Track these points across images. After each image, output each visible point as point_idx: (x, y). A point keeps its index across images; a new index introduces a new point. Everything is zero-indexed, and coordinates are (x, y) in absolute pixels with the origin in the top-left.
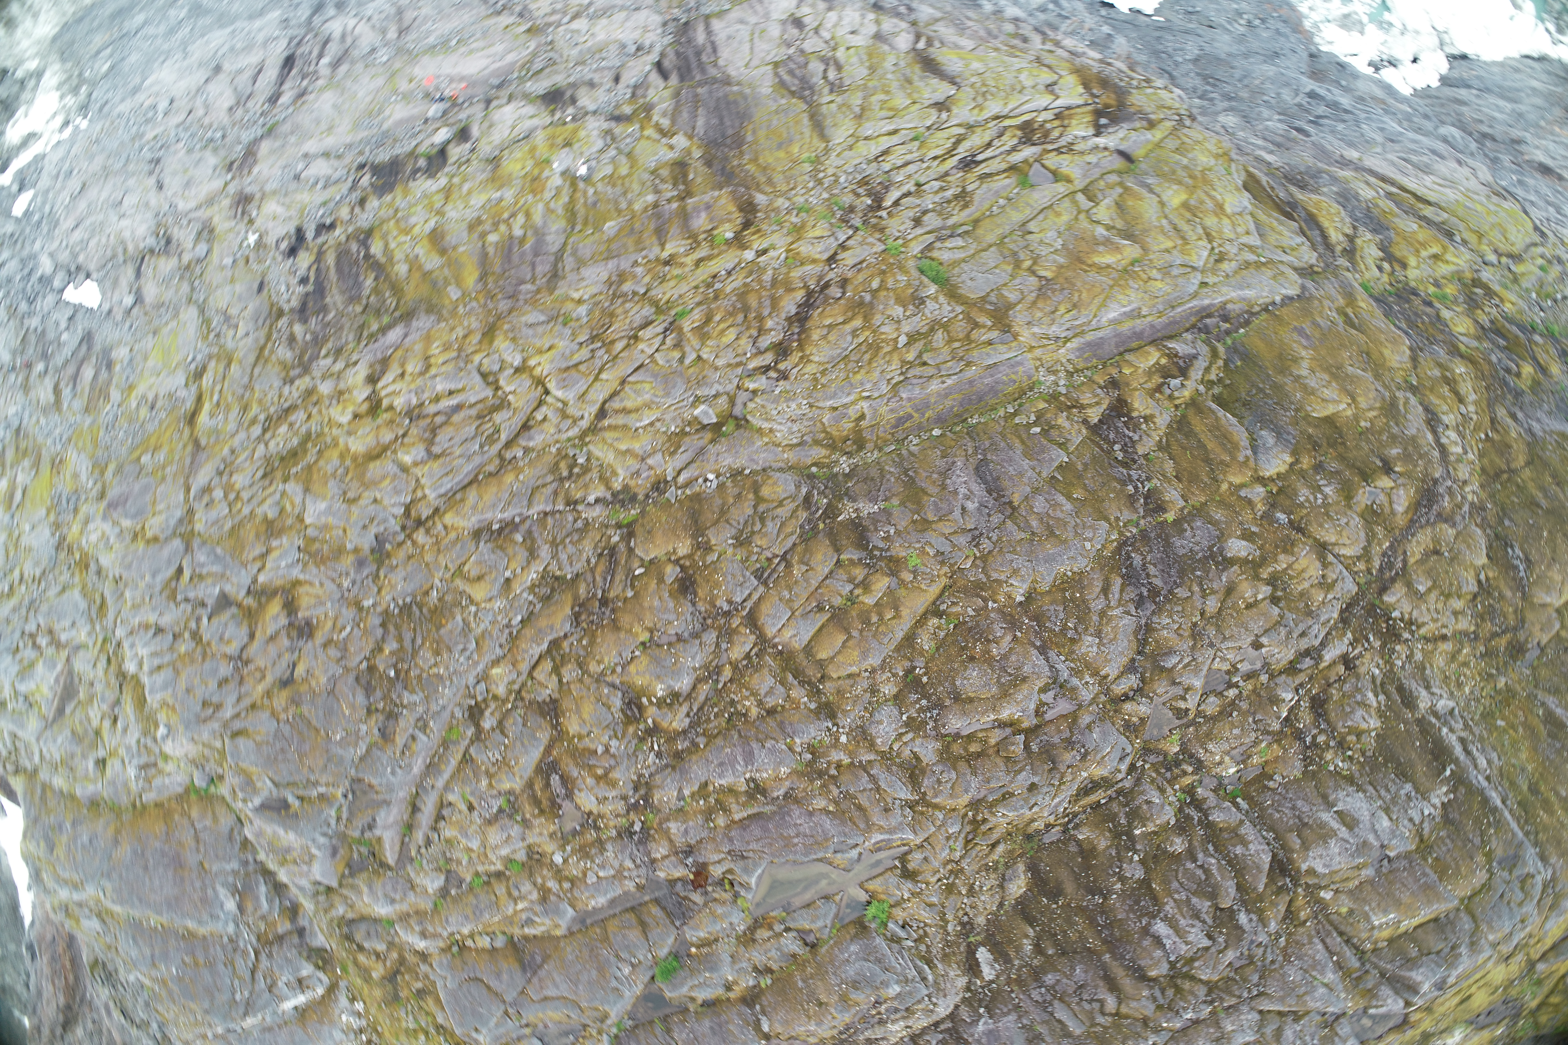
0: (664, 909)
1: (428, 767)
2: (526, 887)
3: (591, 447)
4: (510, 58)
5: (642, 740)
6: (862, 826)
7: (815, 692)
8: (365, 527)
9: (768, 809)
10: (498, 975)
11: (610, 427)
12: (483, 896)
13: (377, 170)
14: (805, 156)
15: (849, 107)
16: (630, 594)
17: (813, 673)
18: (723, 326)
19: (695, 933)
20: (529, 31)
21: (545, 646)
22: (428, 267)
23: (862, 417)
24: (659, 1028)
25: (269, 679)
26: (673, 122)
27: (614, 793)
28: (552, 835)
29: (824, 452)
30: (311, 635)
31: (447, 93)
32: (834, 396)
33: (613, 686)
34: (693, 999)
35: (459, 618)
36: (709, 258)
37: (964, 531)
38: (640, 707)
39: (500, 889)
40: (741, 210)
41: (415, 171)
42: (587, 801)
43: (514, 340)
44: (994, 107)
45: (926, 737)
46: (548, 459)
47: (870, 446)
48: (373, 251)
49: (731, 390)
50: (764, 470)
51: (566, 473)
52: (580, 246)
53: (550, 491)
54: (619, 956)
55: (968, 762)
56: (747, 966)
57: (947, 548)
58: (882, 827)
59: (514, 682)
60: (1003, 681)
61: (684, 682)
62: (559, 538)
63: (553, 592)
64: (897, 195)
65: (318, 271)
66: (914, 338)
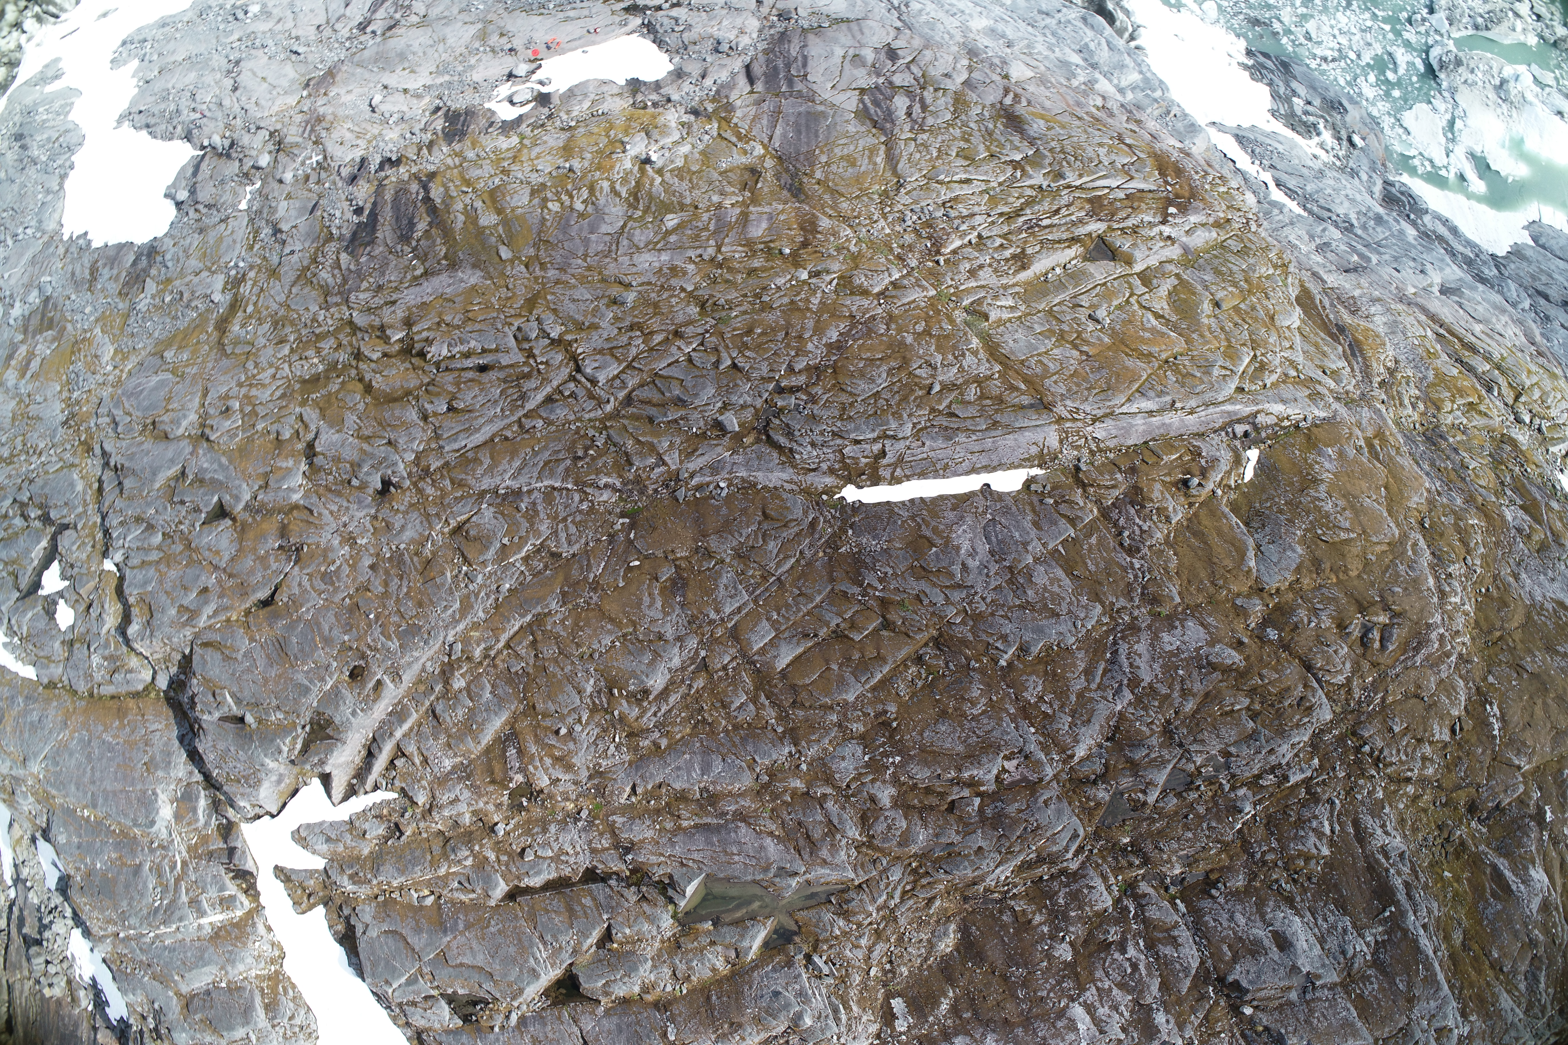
0: (594, 899)
1: (390, 715)
2: (463, 852)
3: (611, 432)
5: (605, 730)
6: (806, 857)
7: (784, 718)
8: (374, 467)
9: (715, 822)
10: (419, 933)
11: (633, 417)
13: (451, 116)
14: (875, 187)
16: (621, 584)
17: (786, 697)
19: (621, 929)
21: (527, 620)
22: (484, 222)
23: (882, 455)
25: (252, 597)
26: (751, 128)
27: (568, 777)
29: (838, 482)
32: (859, 429)
34: (606, 994)
35: (448, 574)
36: (763, 269)
37: (961, 587)
39: (437, 849)
40: (802, 228)
42: (540, 778)
45: (884, 781)
46: (567, 436)
48: (432, 195)
49: (759, 403)
50: (775, 488)
51: (580, 453)
52: (637, 232)
53: (562, 467)
54: (541, 937)
55: (920, 813)
56: (666, 971)
57: (940, 600)
58: (824, 861)
59: (490, 648)
60: (970, 741)
61: (657, 682)
62: (562, 515)
63: (546, 567)
64: (958, 243)
65: (375, 204)
66: (947, 388)
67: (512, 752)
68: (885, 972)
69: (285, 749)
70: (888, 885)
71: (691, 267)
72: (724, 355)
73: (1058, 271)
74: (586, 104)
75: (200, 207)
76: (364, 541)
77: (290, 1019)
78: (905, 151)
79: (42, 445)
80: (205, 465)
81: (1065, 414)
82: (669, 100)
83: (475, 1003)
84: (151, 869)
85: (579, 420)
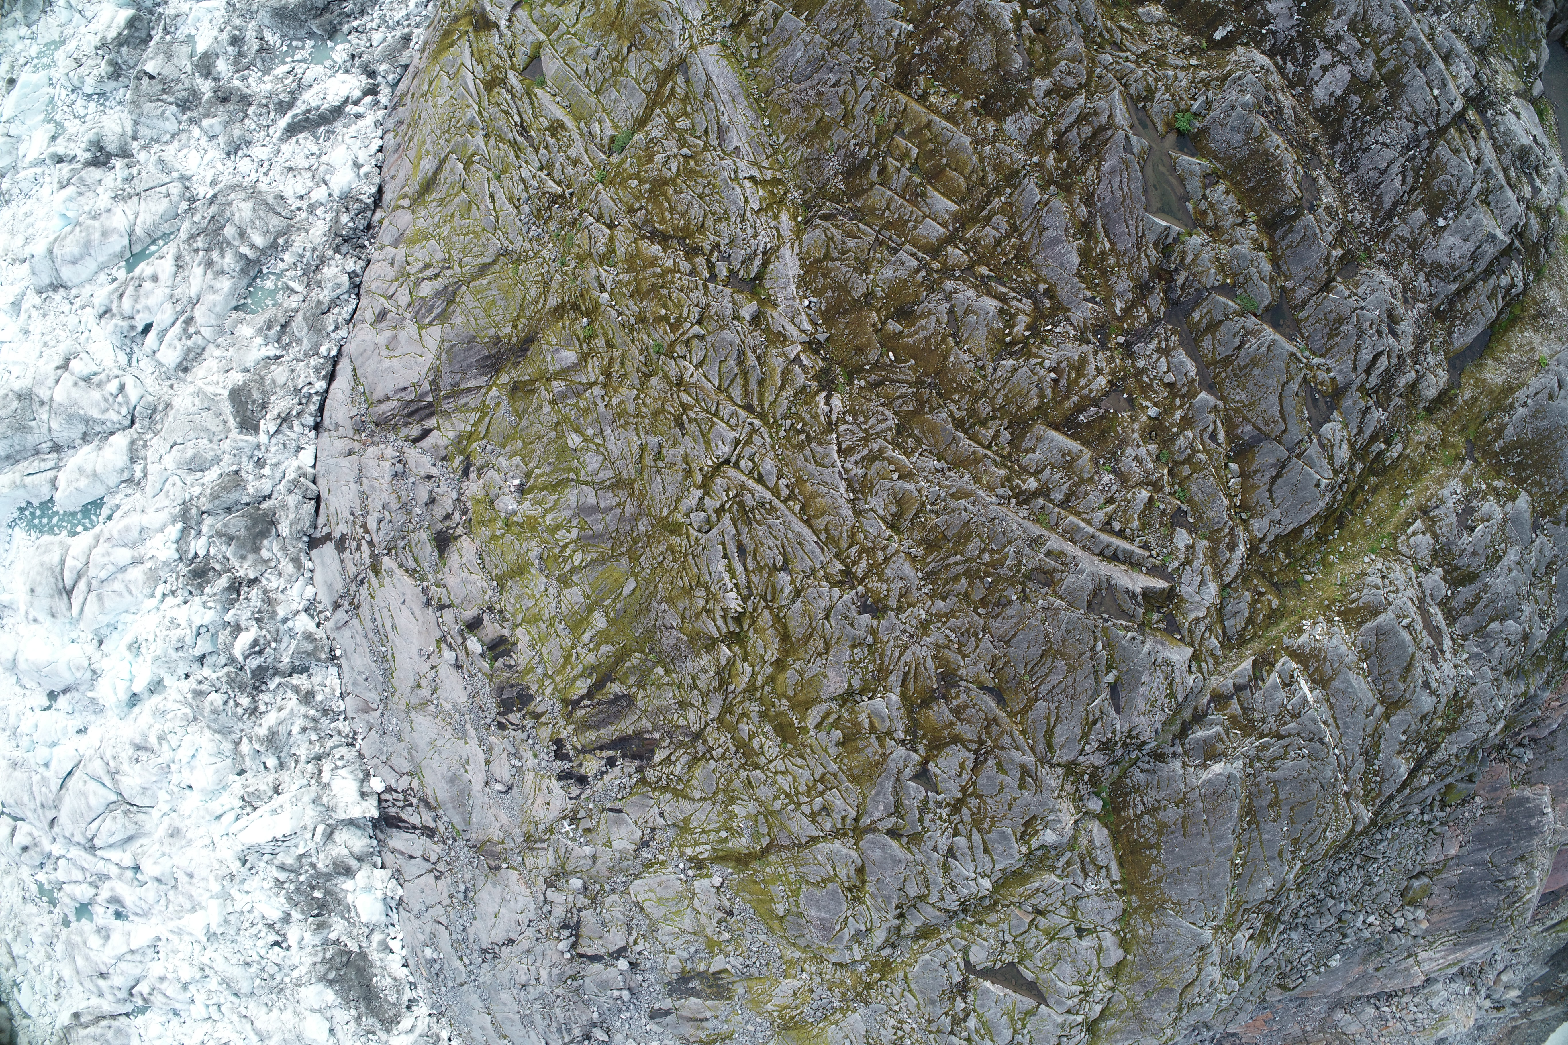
0: (1193, 309)
1: (1074, 543)
2: (1182, 442)
3: (778, 415)
5: (1043, 341)
6: (1110, 132)
7: (998, 191)
8: (852, 625)
9: (1099, 220)
10: (1264, 467)
11: (761, 399)
12: (1194, 488)
13: (505, 710)
14: (511, 273)
15: (465, 247)
16: (913, 362)
17: (980, 193)
18: (670, 306)
19: (1214, 280)
20: (377, 573)
21: (961, 435)
22: (603, 622)
23: (753, 178)
24: (1302, 313)
25: (996, 714)
26: (473, 409)
27: (1092, 361)
28: (1133, 419)
29: (784, 211)
30: (955, 673)
32: (735, 201)
33: (995, 369)
34: (1272, 280)
35: (936, 521)
36: (605, 336)
37: (853, 82)
38: (1014, 343)
39: (1186, 470)
40: (561, 318)
41: (508, 667)
42: (1100, 385)
43: (677, 501)
44: (471, 114)
45: (1031, 89)
46: (789, 453)
47: (778, 175)
48: (584, 691)
49: (728, 291)
50: (800, 259)
51: (803, 436)
52: (589, 468)
53: (818, 449)
54: (1240, 347)
55: (1051, 53)
56: (1239, 230)
57: (868, 93)
58: (1110, 116)
59: (994, 461)
60: (981, 30)
61: (990, 304)
62: (862, 434)
63: (910, 435)
64: (551, 183)
65: (601, 748)
66: (682, 143)
67: (1082, 418)
68: (1192, 54)
69: (1130, 634)
70: (1117, 63)
71: (614, 401)
72: (690, 333)
73: (558, 99)
74: (474, 577)
75: (632, 939)
76: (922, 612)
77: (1378, 588)
78: (471, 263)
79: (892, 1022)
80: (881, 808)
81: (687, 44)
82: (458, 500)
83: (1315, 400)
84: (1275, 770)
85: (773, 447)
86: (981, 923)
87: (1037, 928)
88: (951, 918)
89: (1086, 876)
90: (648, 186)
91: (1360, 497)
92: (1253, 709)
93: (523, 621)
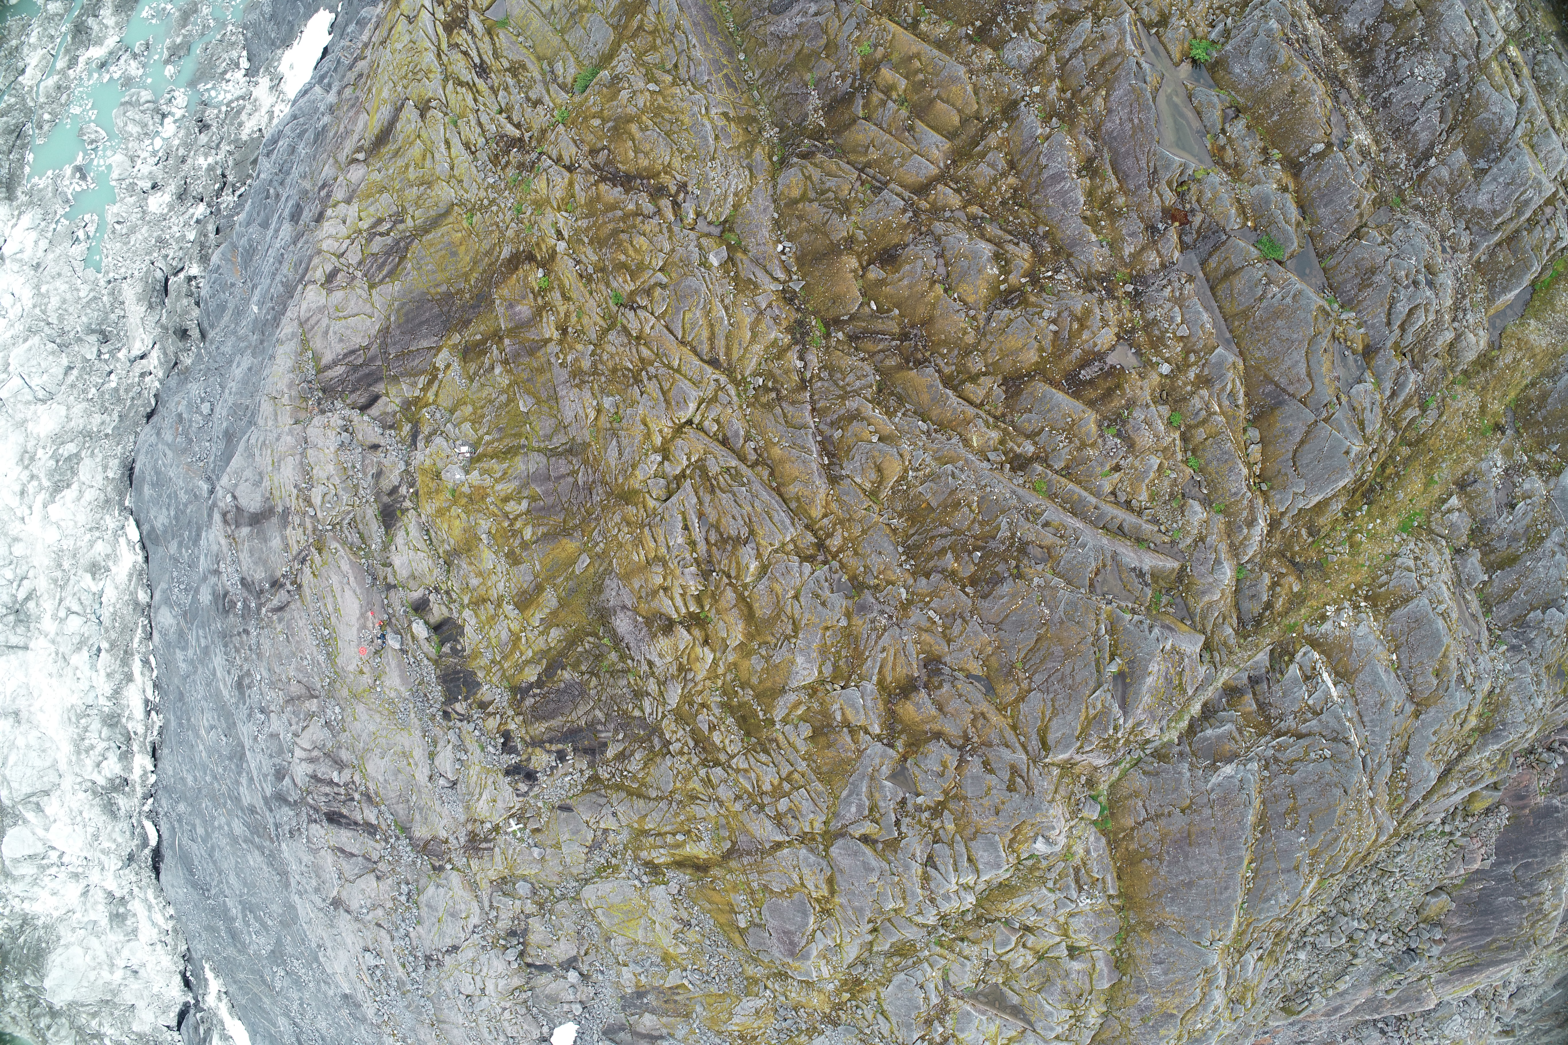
0: (1210, 255)
1: (1075, 514)
2: (1196, 402)
3: (747, 373)
4: (345, 566)
5: (1042, 289)
6: (1119, 60)
7: (993, 124)
8: (823, 604)
9: (1107, 156)
10: (1288, 432)
11: (728, 354)
12: (1208, 455)
13: (451, 698)
14: (465, 224)
15: (419, 197)
16: (897, 311)
17: (974, 127)
18: (631, 252)
19: (1234, 222)
20: (320, 551)
21: (950, 392)
22: (554, 603)
23: (725, 115)
24: (1331, 262)
25: (984, 707)
26: (422, 372)
27: (1097, 311)
28: (1142, 377)
29: (758, 150)
30: (938, 660)
31: (377, 631)
32: (705, 139)
33: (989, 319)
34: (1298, 224)
35: (920, 489)
36: (562, 287)
37: (837, 9)
38: (1010, 291)
39: (1200, 434)
40: (517, 269)
41: (454, 652)
42: (1106, 337)
43: (634, 466)
44: (429, 58)
45: (1032, 12)
46: (758, 413)
47: (753, 112)
48: (534, 679)
49: (694, 235)
50: (775, 201)
51: (773, 395)
52: (542, 433)
53: (791, 408)
54: (1261, 298)
56: (1261, 169)
57: (853, 21)
58: (1119, 42)
59: (986, 421)
61: (984, 248)
62: (838, 392)
63: (892, 394)
64: (510, 127)
65: (551, 741)
66: (650, 78)
67: (1085, 374)
69: (1136, 618)
71: (569, 358)
72: (652, 281)
73: (521, 39)
74: (420, 555)
75: (582, 949)
76: (903, 590)
77: (1410, 570)
78: (424, 215)
80: (853, 809)
82: (406, 471)
83: (1343, 359)
84: (1293, 772)
85: (741, 407)
86: (962, 940)
87: (1024, 946)
88: (929, 934)
89: (1080, 889)
90: (611, 124)
91: (1390, 470)
92: (1270, 704)
93: (471, 602)
